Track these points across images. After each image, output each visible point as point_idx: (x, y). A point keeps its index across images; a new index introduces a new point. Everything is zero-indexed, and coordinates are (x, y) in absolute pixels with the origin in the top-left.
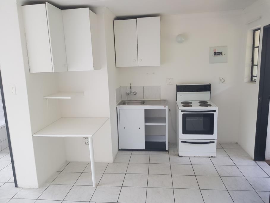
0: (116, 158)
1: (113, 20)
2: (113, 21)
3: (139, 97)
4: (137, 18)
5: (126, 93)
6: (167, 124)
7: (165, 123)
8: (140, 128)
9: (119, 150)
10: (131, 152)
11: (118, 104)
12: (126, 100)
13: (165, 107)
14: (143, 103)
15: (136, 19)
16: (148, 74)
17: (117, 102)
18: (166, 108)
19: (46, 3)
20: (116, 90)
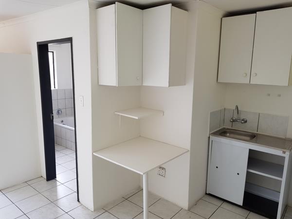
0: (196, 205)
1: (221, 17)
2: (220, 19)
3: (250, 128)
4: (257, 12)
5: (232, 119)
6: (284, 180)
7: (282, 178)
8: (238, 174)
9: (206, 194)
10: (222, 202)
11: (212, 134)
12: (231, 128)
13: (284, 152)
14: (253, 137)
15: (255, 14)
16: (269, 95)
17: (210, 131)
18: (287, 155)
19: (116, 3)
20: (211, 113)
